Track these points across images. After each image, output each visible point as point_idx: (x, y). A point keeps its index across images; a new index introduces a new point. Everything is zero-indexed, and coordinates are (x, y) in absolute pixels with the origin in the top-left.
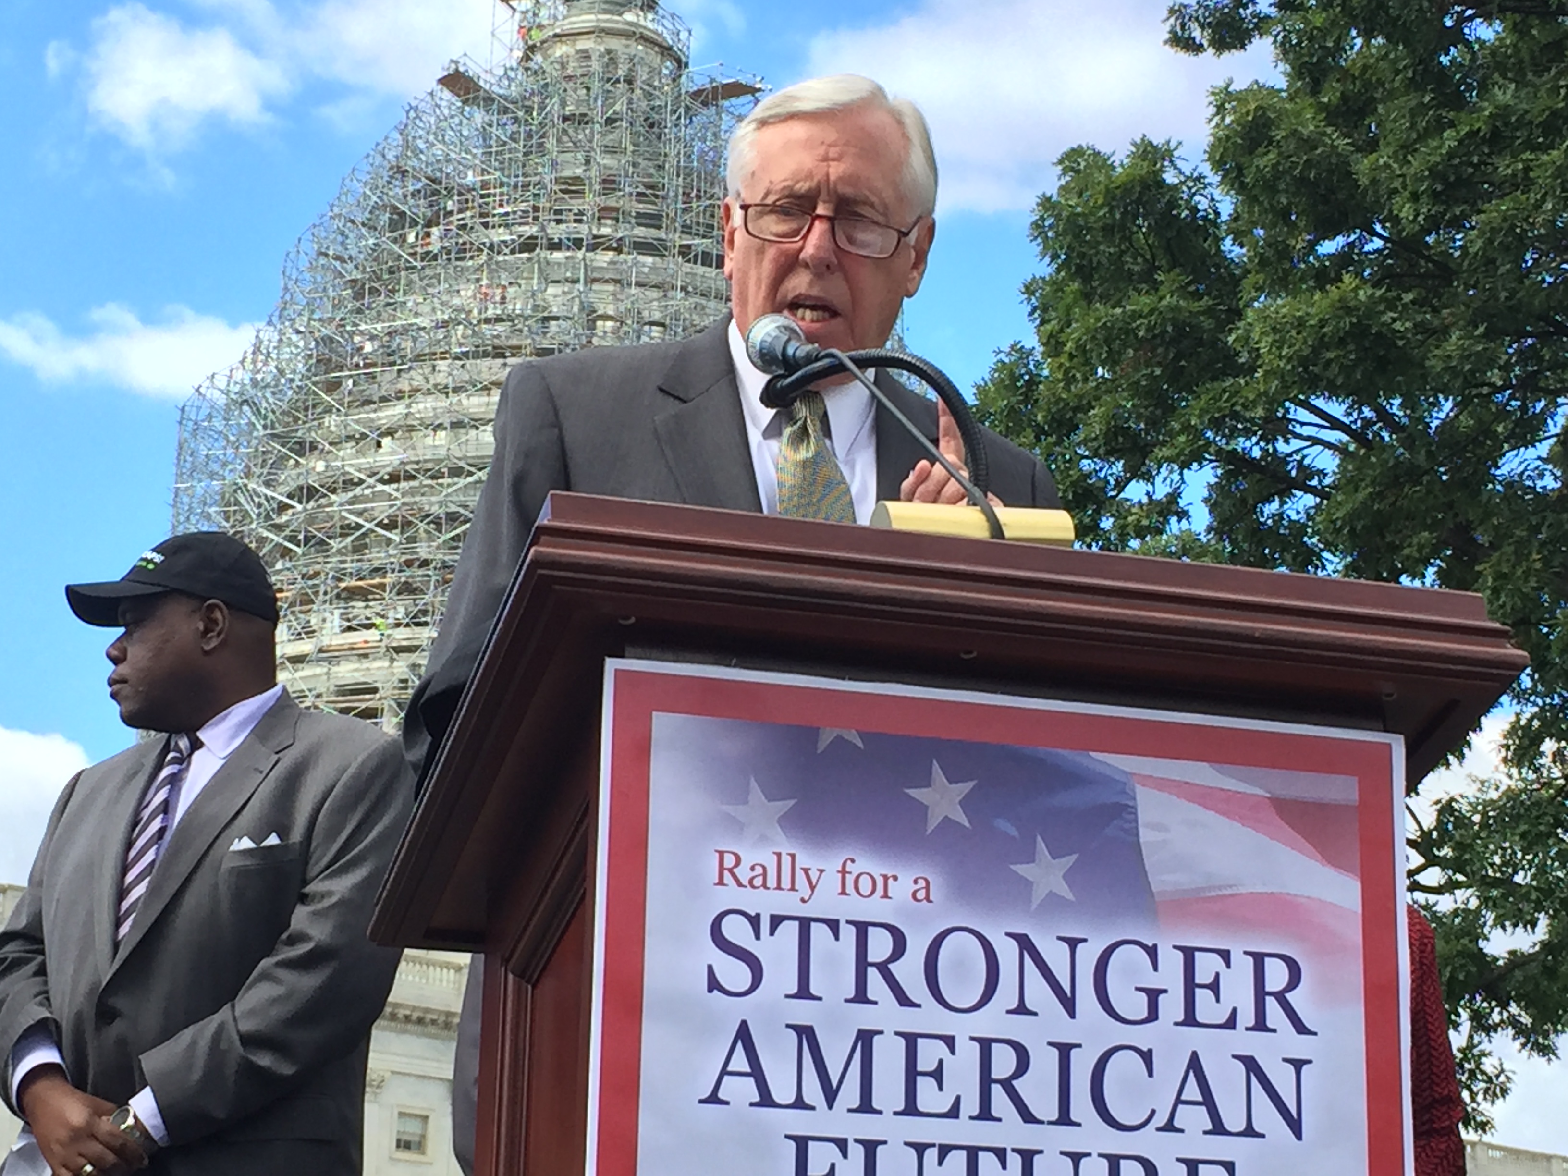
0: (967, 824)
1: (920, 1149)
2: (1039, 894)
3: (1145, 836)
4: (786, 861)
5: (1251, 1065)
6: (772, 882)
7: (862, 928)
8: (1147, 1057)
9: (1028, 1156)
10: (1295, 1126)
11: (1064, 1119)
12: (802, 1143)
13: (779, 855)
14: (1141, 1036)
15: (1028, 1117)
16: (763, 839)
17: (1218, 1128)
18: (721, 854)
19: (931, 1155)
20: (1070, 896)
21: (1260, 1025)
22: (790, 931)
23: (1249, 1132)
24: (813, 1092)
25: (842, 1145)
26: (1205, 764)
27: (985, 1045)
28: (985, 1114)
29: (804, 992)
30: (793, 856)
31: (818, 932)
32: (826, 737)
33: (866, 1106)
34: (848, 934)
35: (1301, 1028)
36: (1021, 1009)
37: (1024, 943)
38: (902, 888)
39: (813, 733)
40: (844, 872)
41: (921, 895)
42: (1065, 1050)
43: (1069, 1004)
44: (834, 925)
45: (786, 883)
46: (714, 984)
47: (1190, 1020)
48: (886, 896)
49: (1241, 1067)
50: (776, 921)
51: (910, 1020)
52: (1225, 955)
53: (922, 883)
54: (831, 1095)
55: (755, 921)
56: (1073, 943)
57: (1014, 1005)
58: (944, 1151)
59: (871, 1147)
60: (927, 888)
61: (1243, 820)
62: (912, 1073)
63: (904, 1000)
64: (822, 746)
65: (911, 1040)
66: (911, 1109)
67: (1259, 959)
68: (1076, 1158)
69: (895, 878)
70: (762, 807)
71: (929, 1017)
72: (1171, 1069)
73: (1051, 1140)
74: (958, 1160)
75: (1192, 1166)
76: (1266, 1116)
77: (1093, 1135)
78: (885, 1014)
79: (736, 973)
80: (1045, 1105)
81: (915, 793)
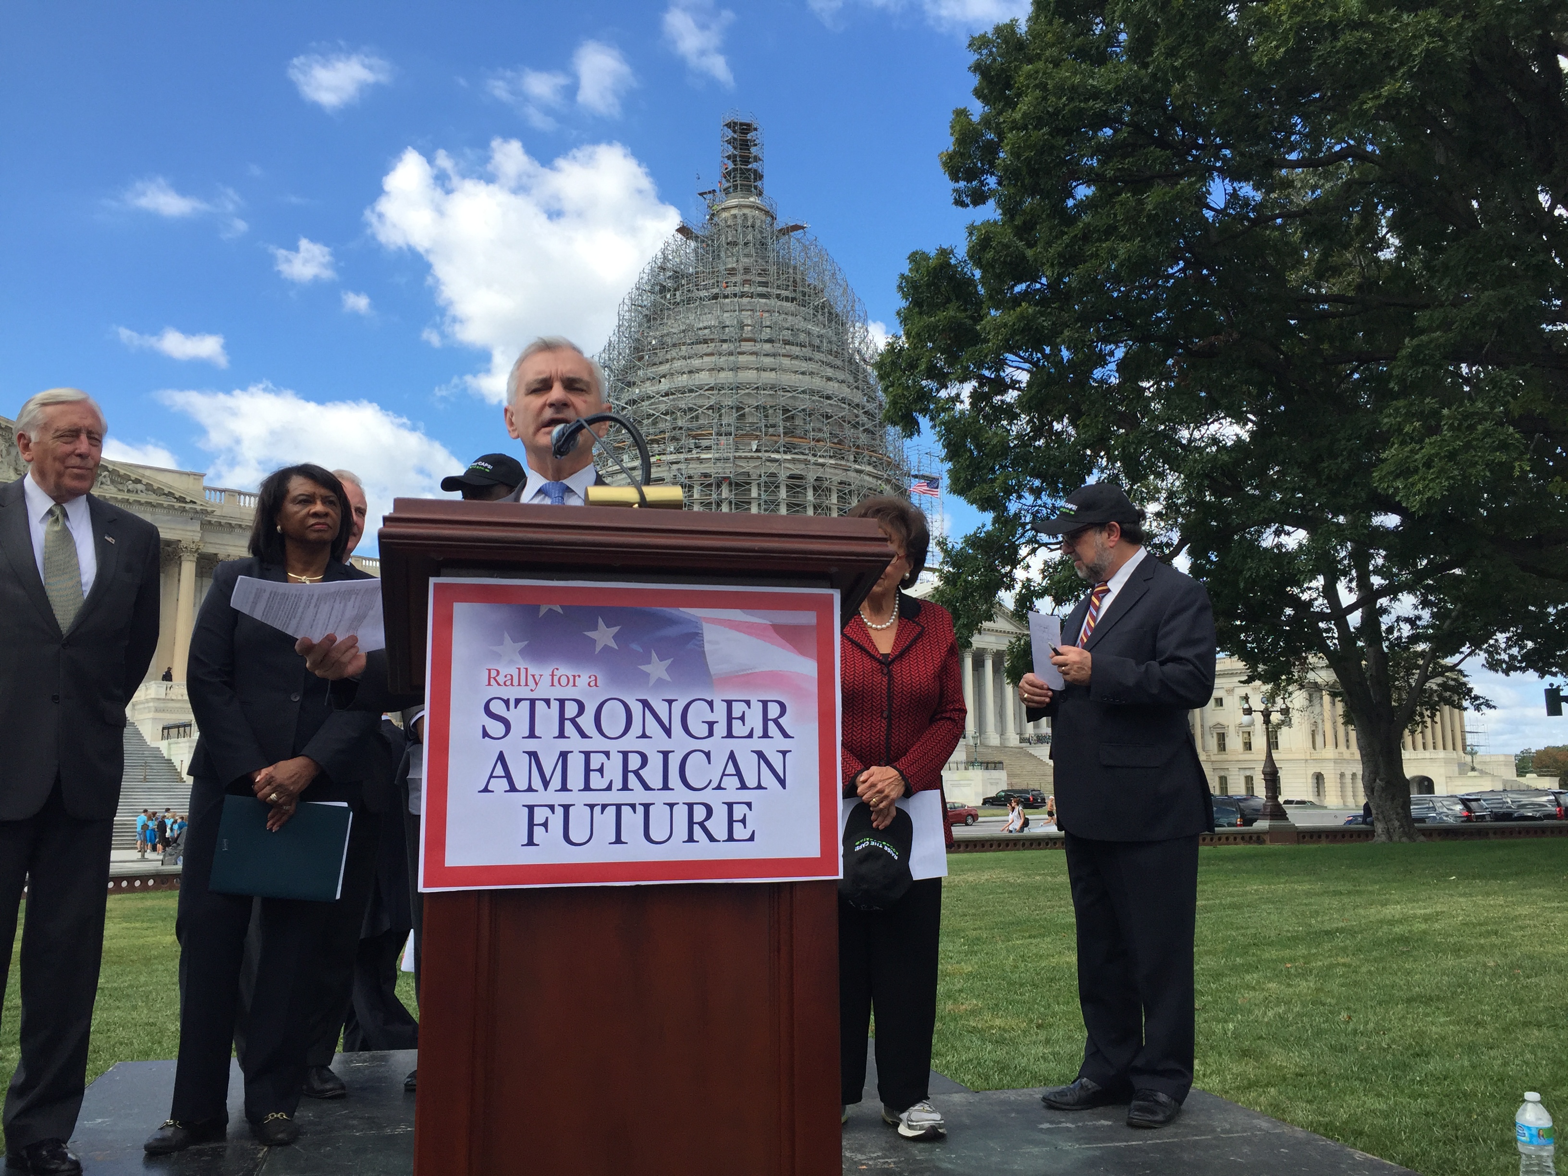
0: (616, 647)
1: (592, 807)
2: (652, 681)
3: (707, 647)
4: (523, 672)
5: (760, 755)
6: (515, 682)
8: (708, 755)
9: (647, 806)
10: (782, 782)
11: (666, 787)
12: (531, 808)
13: (519, 669)
14: (705, 745)
15: (647, 787)
16: (511, 662)
17: (743, 786)
18: (490, 670)
19: (598, 809)
20: (669, 679)
21: (765, 735)
22: (525, 706)
23: (759, 787)
24: (537, 783)
25: (552, 808)
26: (738, 610)
27: (625, 754)
28: (625, 788)
29: (532, 735)
30: (526, 669)
31: (540, 706)
32: (544, 609)
34: (555, 705)
35: (786, 735)
36: (644, 736)
37: (645, 704)
39: (536, 608)
40: (553, 675)
41: (592, 684)
42: (666, 754)
43: (668, 732)
44: (547, 702)
45: (523, 682)
46: (485, 734)
47: (730, 735)
48: (574, 685)
49: (755, 756)
50: (518, 701)
51: (587, 745)
52: (748, 703)
53: (593, 678)
54: (546, 784)
55: (507, 702)
56: (670, 702)
57: (640, 734)
58: (604, 807)
59: (566, 808)
60: (596, 680)
61: (758, 636)
62: (588, 771)
63: (583, 735)
64: (541, 614)
65: (587, 755)
66: (587, 788)
67: (765, 703)
68: (671, 806)
69: (579, 676)
70: (510, 646)
71: (596, 743)
72: (720, 759)
73: (659, 798)
74: (611, 811)
75: (730, 806)
76: (768, 779)
77: (680, 794)
78: (574, 743)
79: (497, 728)
80: (656, 781)
81: (589, 634)
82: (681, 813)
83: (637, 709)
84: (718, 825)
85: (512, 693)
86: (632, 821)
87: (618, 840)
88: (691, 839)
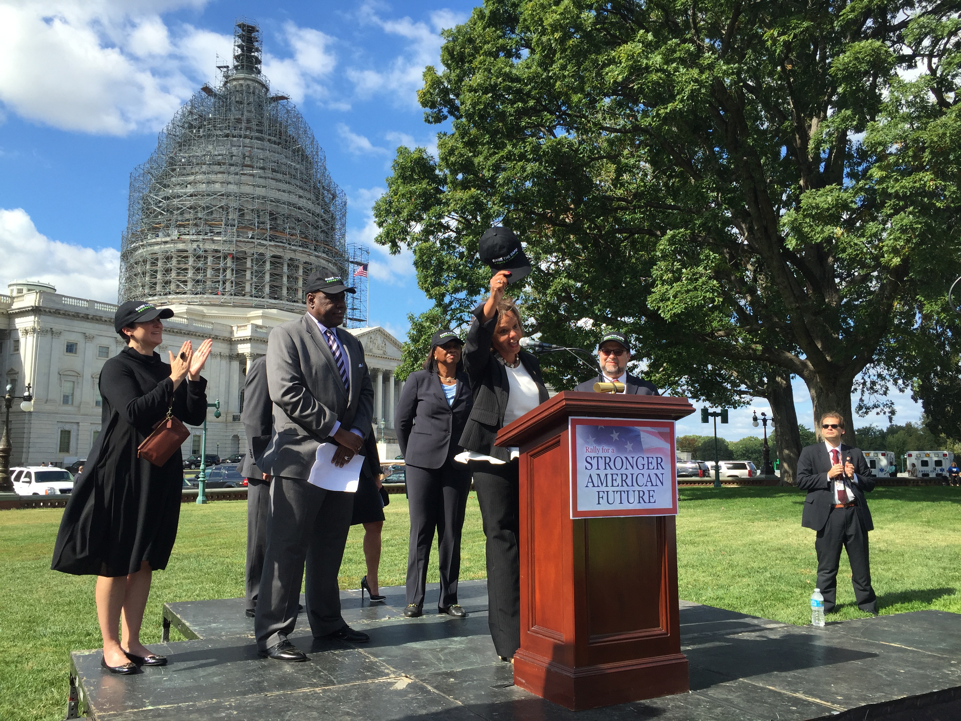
0: (618, 440)
1: (614, 492)
2: (628, 450)
3: (642, 440)
5: (656, 475)
6: (593, 451)
7: (605, 457)
8: (643, 475)
9: (628, 492)
10: (662, 483)
11: (632, 486)
12: (599, 492)
13: (594, 447)
14: (642, 472)
15: (628, 486)
16: (592, 445)
17: (652, 485)
18: (586, 447)
20: (632, 450)
21: (657, 469)
22: (596, 458)
23: (656, 485)
24: (600, 485)
25: (604, 492)
26: (650, 427)
27: (622, 474)
28: (622, 486)
29: (598, 469)
30: (596, 447)
31: (600, 458)
33: (607, 486)
34: (603, 458)
35: (663, 468)
36: (626, 469)
37: (626, 458)
38: (610, 451)
39: (597, 427)
40: (603, 449)
41: (613, 452)
42: (632, 474)
43: (633, 467)
45: (595, 451)
46: (586, 468)
47: (648, 469)
48: (608, 452)
50: (594, 457)
51: (612, 472)
52: (653, 458)
53: (613, 450)
54: (602, 484)
55: (591, 458)
56: (633, 458)
58: (617, 491)
59: (607, 492)
61: (655, 436)
62: (612, 480)
63: (611, 469)
64: (599, 428)
65: (612, 475)
66: (613, 486)
67: (657, 458)
68: (634, 491)
69: (609, 449)
70: (591, 440)
71: (615, 471)
72: (646, 476)
73: (631, 489)
74: (619, 493)
75: (649, 491)
76: (659, 483)
77: (636, 488)
78: (609, 471)
79: (589, 466)
80: (630, 484)
81: (611, 435)
82: (636, 493)
83: (624, 459)
84: (646, 498)
85: (592, 455)
86: (624, 496)
87: (621, 503)
88: (639, 502)
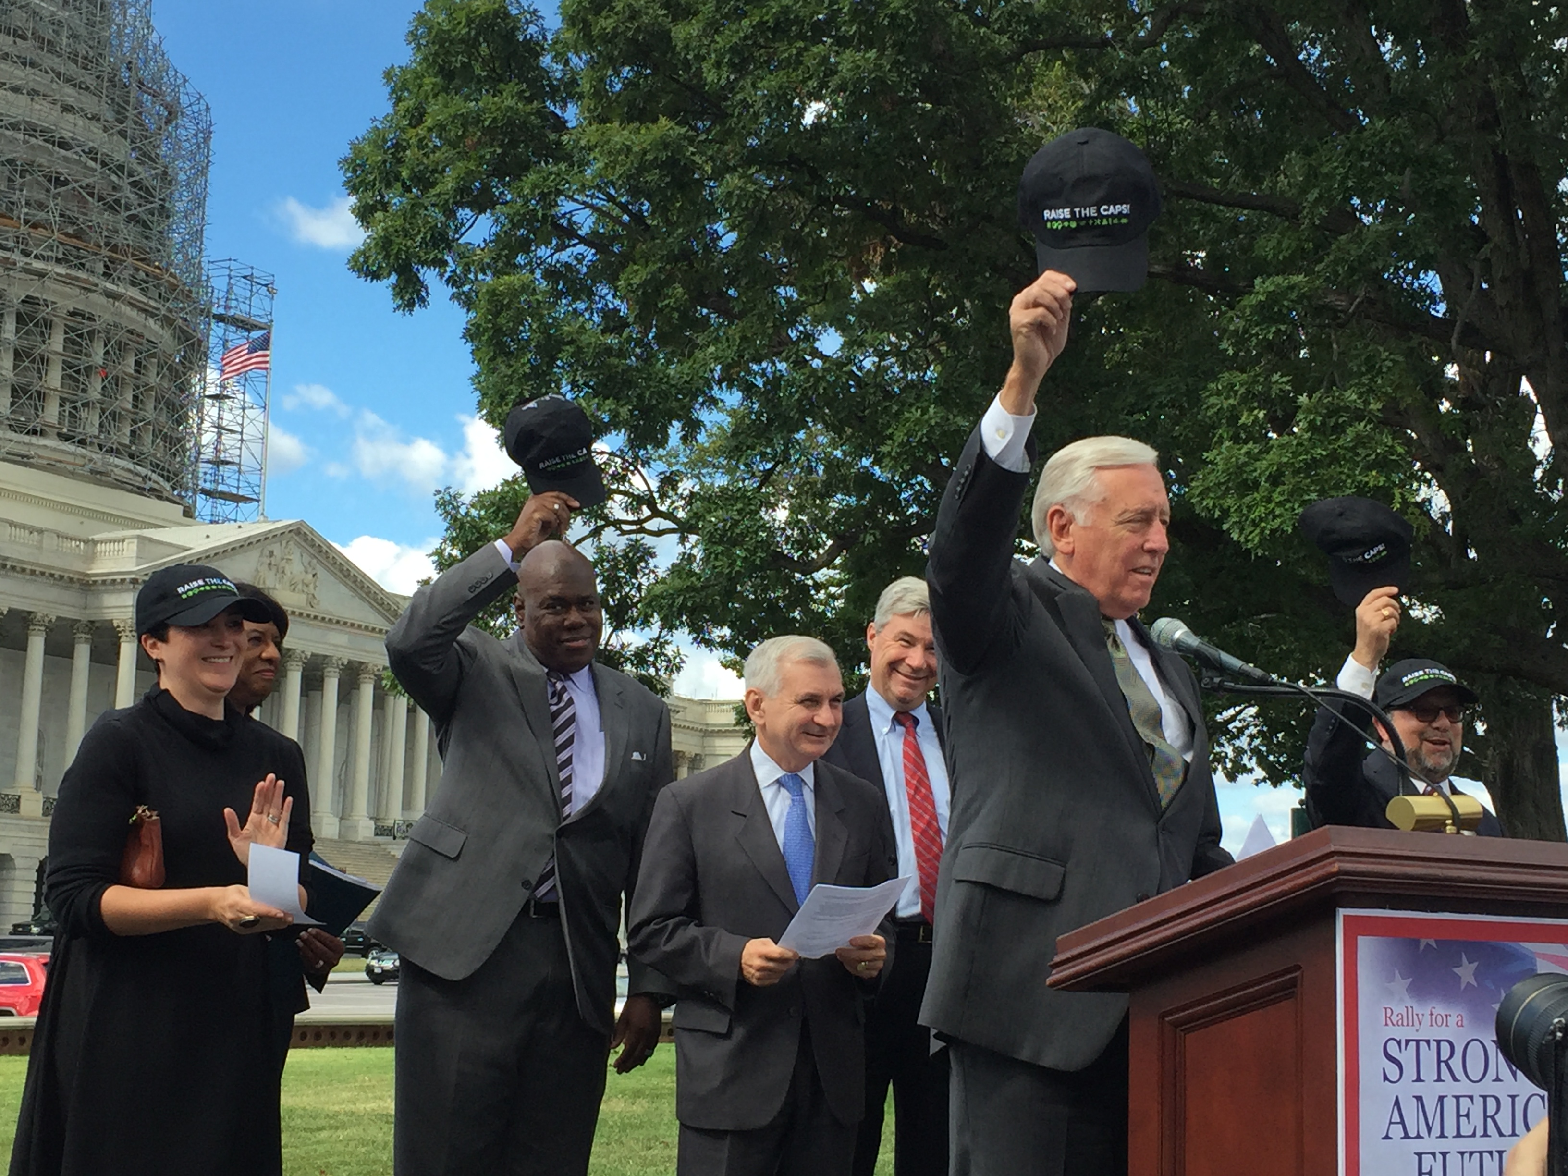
0: (1475, 984)
1: (1462, 1153)
4: (1410, 1010)
6: (1405, 1022)
7: (1438, 1042)
9: (1500, 1153)
12: (1420, 1155)
13: (1407, 1008)
15: (1501, 1134)
16: (1401, 1000)
18: (1386, 1009)
19: (1467, 1156)
22: (1412, 1045)
24: (1424, 1131)
25: (1434, 1154)
26: (1561, 946)
27: (1485, 1097)
28: (1485, 1135)
29: (1419, 1079)
30: (1412, 1008)
31: (1423, 1045)
33: (1442, 1136)
34: (1434, 1045)
36: (1498, 1079)
38: (1452, 1020)
39: (1417, 942)
40: (1432, 1014)
41: (1459, 1023)
42: (1513, 1097)
43: (1514, 1074)
44: (1428, 1042)
45: (1410, 1022)
46: (1386, 1078)
48: (1447, 1026)
50: (1408, 1042)
51: (1457, 1089)
53: (1460, 1017)
54: (1429, 1129)
55: (1399, 1043)
57: (1494, 1077)
58: (1471, 1153)
59: (1444, 1155)
60: (1462, 1019)
62: (1459, 1116)
63: (1455, 1079)
64: (1422, 947)
65: (1457, 1098)
66: (1459, 1135)
69: (1450, 1015)
70: (1401, 984)
71: (1464, 1087)
74: (1476, 1158)
78: (1449, 1088)
79: (1393, 1071)
80: (1507, 1129)
81: (1456, 970)
85: (1403, 1034)
86: (1491, 1167)
